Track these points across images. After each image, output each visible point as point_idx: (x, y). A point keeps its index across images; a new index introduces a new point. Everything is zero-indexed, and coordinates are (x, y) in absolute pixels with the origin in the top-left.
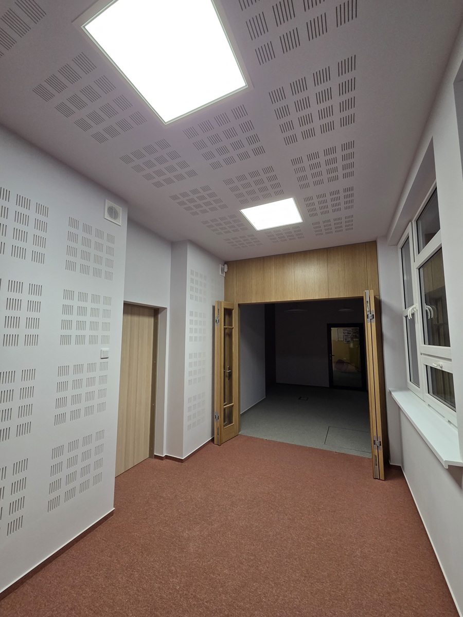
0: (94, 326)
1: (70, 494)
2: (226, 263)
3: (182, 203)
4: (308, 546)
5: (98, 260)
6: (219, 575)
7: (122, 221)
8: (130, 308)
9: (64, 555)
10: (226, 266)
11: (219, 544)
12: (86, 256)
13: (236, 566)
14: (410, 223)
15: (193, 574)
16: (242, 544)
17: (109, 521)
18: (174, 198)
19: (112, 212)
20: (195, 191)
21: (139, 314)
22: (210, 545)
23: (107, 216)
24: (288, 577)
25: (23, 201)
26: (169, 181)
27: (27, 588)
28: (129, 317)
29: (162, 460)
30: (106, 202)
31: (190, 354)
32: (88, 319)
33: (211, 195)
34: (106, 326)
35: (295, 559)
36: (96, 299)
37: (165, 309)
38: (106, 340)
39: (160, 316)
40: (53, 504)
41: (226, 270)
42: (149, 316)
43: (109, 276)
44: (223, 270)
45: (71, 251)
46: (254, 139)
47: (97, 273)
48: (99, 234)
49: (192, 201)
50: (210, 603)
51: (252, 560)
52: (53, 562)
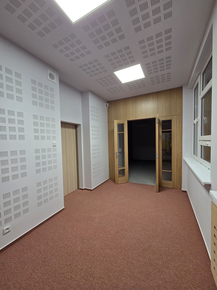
0: (48, 131)
1: (46, 201)
2: (108, 102)
3: (85, 70)
4: (144, 220)
5: (47, 100)
6: (108, 229)
7: (56, 81)
8: (64, 124)
9: (46, 223)
10: (108, 103)
11: (108, 219)
12: (41, 98)
13: (114, 226)
14: (200, 75)
15: (97, 229)
16: (117, 219)
17: (63, 211)
18: (81, 67)
19: (51, 76)
20: (91, 63)
21: (68, 128)
22: (104, 219)
23: (49, 78)
24: (135, 230)
25: (8, 71)
26: (77, 58)
27: (33, 233)
28: (64, 129)
29: (83, 190)
30: (48, 71)
31: (93, 145)
32: (45, 128)
33: (99, 65)
34: (54, 132)
35: (139, 224)
36: (48, 119)
37: (80, 125)
38: (54, 138)
39: (78, 128)
40: (40, 204)
41: (108, 106)
42: (73, 128)
43: (53, 108)
44: (106, 106)
45: (34, 96)
46: (119, 30)
47: (47, 107)
48: (46, 87)
49: (89, 68)
50: (104, 238)
51: (121, 224)
52: (42, 225)
